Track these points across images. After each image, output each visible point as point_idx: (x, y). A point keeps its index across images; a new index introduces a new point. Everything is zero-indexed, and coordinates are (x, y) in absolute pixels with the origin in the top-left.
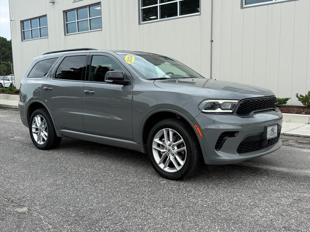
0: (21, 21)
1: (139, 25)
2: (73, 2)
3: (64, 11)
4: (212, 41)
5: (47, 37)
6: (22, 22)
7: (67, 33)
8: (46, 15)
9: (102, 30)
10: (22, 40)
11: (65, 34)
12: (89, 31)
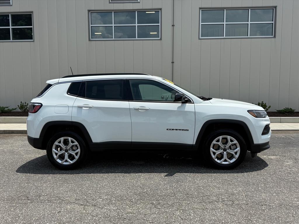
1: (89, 41)
4: (174, 62)
12: (11, 40)
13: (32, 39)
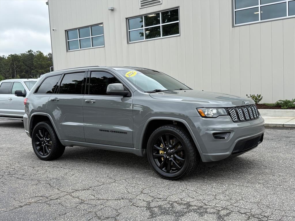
0: (66, 31)
1: (232, 27)
2: (140, 9)
3: (127, 19)
5: (104, 46)
7: (130, 41)
8: (102, 23)
9: (180, 36)
10: (67, 51)
11: (128, 43)
12: (161, 37)
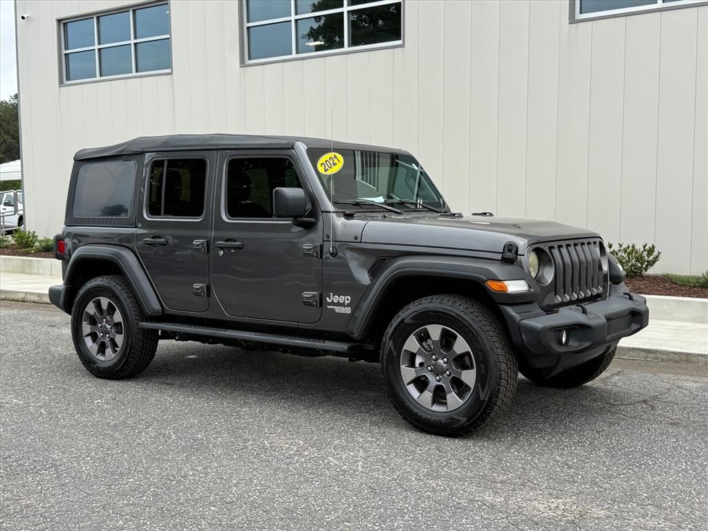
0: (59, 21)
1: (570, 23)
5: (169, 71)
6: (63, 23)
7: (250, 59)
10: (61, 83)
11: (243, 63)
12: (346, 48)
13: (400, 39)
